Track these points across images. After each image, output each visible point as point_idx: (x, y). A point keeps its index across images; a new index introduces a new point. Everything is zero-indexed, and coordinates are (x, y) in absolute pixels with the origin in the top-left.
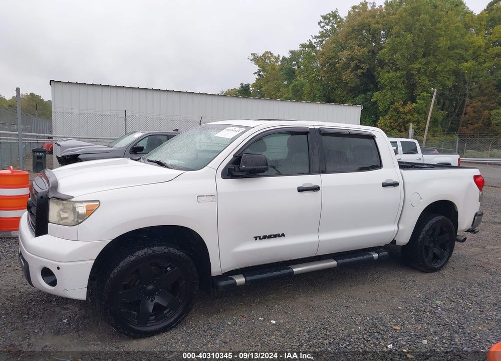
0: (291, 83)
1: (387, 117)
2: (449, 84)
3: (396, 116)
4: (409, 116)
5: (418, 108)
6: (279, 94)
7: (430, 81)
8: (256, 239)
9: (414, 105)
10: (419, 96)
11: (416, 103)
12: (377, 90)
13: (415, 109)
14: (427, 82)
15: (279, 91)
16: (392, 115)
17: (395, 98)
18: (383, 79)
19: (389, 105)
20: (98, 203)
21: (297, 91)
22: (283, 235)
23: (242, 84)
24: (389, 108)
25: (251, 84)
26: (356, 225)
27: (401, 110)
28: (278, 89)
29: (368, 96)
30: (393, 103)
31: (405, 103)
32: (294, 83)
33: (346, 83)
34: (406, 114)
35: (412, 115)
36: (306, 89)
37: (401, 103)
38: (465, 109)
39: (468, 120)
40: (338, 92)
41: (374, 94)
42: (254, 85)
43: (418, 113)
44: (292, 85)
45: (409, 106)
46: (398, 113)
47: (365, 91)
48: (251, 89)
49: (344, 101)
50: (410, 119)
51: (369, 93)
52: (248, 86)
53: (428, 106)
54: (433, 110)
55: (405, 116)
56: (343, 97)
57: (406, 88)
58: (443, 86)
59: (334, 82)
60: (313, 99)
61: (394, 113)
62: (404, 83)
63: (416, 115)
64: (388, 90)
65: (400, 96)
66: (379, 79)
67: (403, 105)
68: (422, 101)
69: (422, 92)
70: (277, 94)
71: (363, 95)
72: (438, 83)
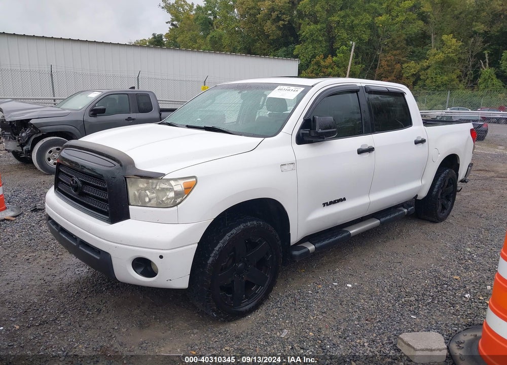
0: (208, 34)
1: (309, 70)
2: (366, 37)
3: (318, 69)
4: (330, 70)
5: (338, 61)
6: (197, 45)
7: (348, 34)
8: (324, 206)
9: (335, 58)
10: (339, 49)
11: (336, 56)
12: (298, 43)
13: (335, 62)
14: (345, 35)
15: (196, 42)
16: (313, 69)
17: (316, 51)
18: (304, 32)
19: (311, 59)
20: (195, 179)
21: (216, 43)
22: (344, 199)
23: (154, 34)
24: (310, 62)
25: (164, 34)
26: (395, 184)
27: (322, 63)
28: (194, 40)
29: (290, 49)
30: (314, 56)
31: (325, 57)
32: (212, 34)
33: (268, 36)
34: (327, 67)
35: (332, 68)
36: (226, 41)
37: (322, 56)
38: (379, 63)
39: (382, 74)
40: (258, 45)
41: (296, 46)
42: (167, 36)
43: (338, 66)
44: (209, 36)
45: (329, 60)
46: (319, 66)
47: (286, 44)
48: (164, 40)
49: (265, 54)
50: (330, 73)
51: (291, 46)
52: (160, 36)
53: (347, 59)
54: (352, 64)
55: (326, 70)
56: (265, 50)
57: (326, 41)
58: (360, 39)
59: (255, 33)
60: (233, 51)
61: (316, 67)
62: (324, 35)
63: (336, 69)
64: (309, 43)
65: (320, 50)
66: (301, 32)
67: (323, 59)
68: (342, 55)
69: (342, 45)
70: (194, 46)
71: (285, 49)
72: (355, 37)
